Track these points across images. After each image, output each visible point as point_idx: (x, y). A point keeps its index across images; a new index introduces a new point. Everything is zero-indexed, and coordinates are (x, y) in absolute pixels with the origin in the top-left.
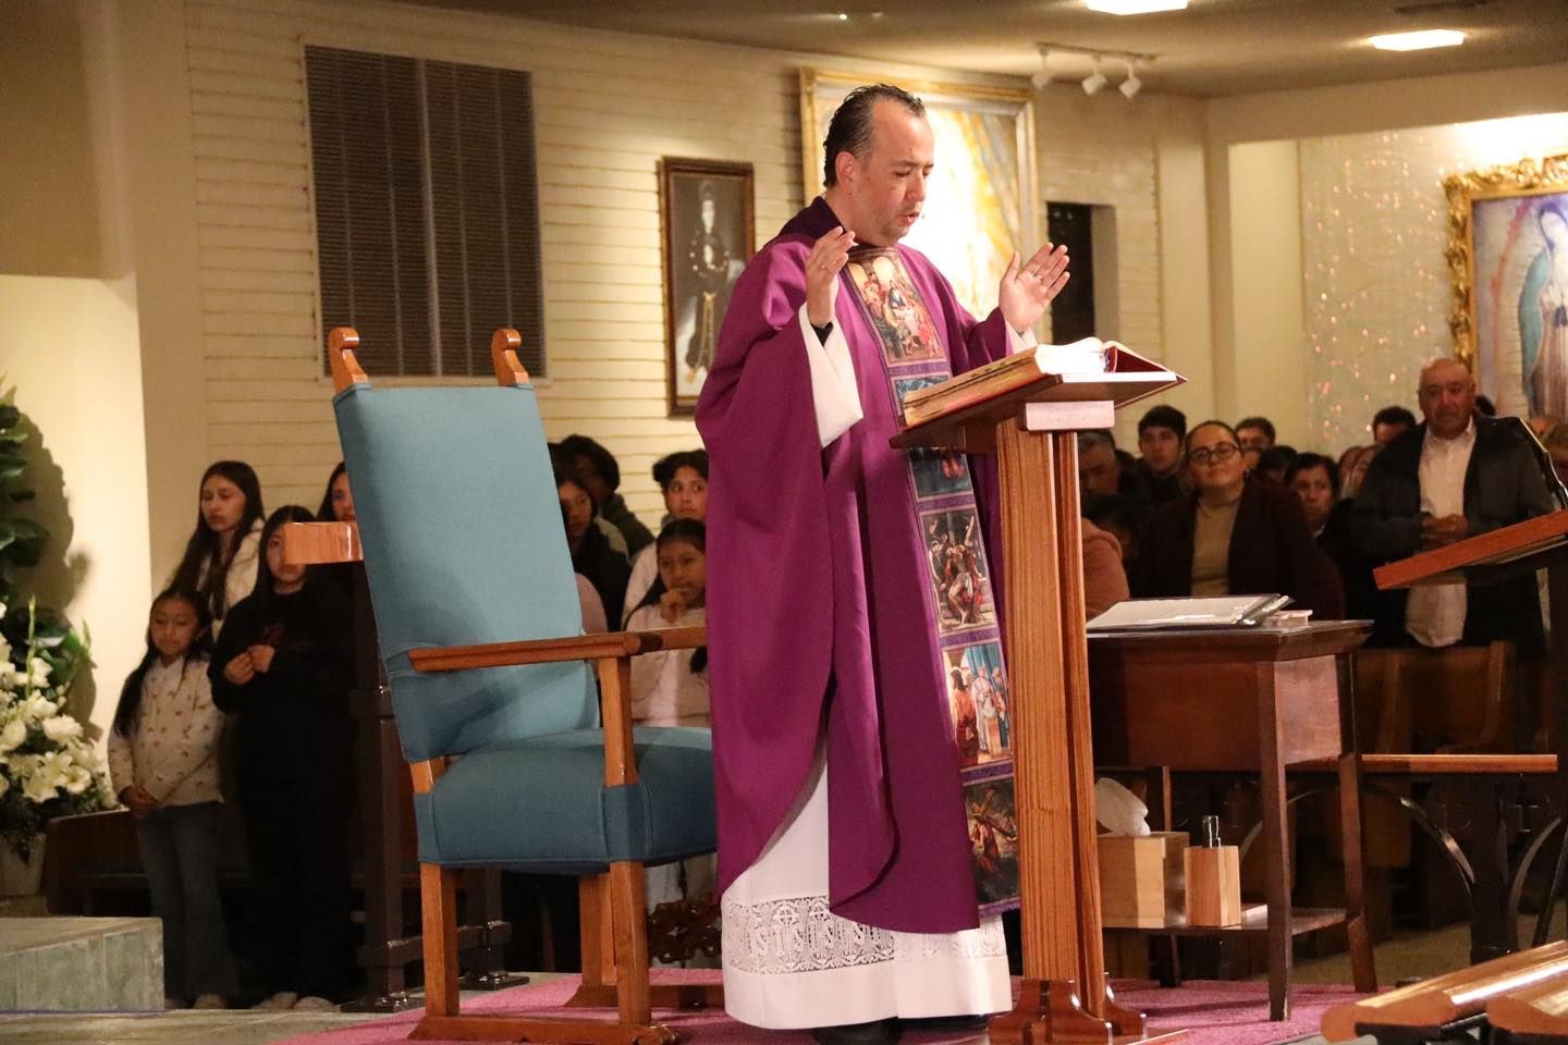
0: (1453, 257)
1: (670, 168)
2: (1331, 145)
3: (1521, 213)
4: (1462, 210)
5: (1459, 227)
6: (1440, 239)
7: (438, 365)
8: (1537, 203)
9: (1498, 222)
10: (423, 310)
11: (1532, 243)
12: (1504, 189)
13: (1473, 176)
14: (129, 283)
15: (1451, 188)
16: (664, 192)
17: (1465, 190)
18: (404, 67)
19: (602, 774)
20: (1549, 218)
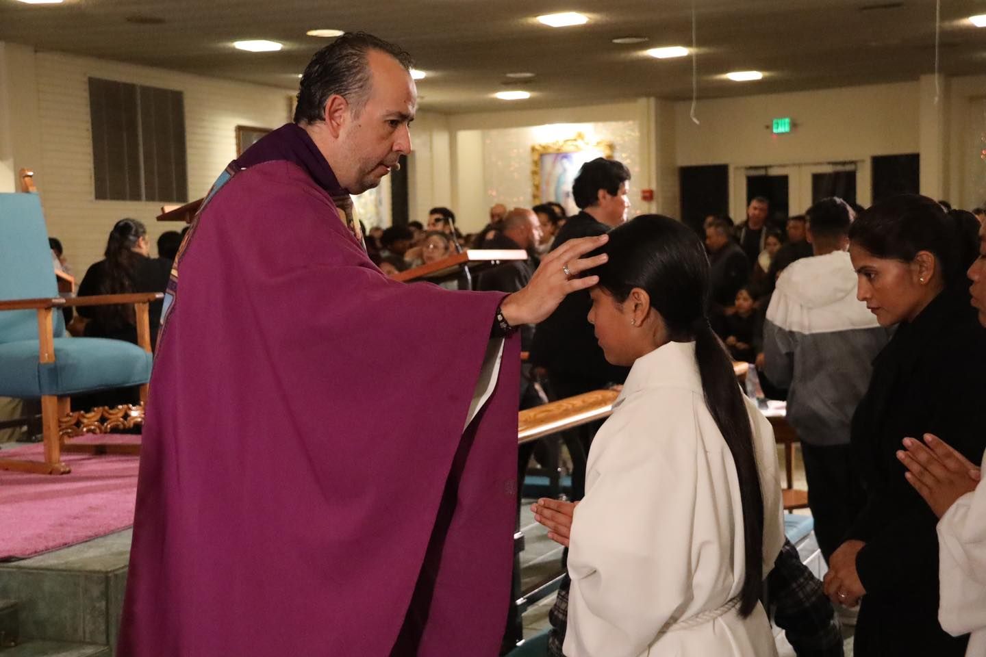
0: (534, 173)
1: (240, 129)
2: (494, 133)
3: (555, 159)
4: (536, 157)
5: (536, 163)
6: (528, 167)
7: (144, 197)
8: (561, 156)
9: (548, 161)
10: (137, 177)
11: (558, 170)
12: (550, 151)
13: (540, 145)
15: (533, 149)
16: (238, 137)
17: (537, 150)
18: (130, 88)
19: (38, 358)
20: (565, 161)
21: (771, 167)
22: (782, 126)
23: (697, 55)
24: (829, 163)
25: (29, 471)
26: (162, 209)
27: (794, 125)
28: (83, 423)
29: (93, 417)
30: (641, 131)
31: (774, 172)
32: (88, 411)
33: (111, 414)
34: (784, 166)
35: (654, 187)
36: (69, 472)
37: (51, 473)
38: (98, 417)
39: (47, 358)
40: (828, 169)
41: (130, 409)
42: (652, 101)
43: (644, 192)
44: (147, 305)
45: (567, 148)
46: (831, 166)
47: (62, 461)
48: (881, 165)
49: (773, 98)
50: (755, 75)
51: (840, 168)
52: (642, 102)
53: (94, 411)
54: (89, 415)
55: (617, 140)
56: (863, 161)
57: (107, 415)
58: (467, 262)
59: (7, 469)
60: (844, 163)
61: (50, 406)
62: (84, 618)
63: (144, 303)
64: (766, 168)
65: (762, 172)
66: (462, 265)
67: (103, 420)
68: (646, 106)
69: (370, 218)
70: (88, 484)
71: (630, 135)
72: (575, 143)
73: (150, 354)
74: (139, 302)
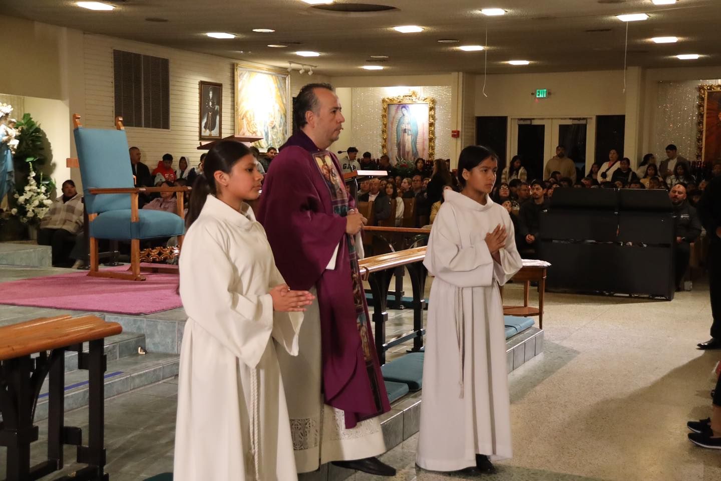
0: (384, 116)
1: (202, 83)
2: (359, 90)
3: (398, 108)
4: (386, 106)
5: (385, 110)
6: (380, 112)
9: (393, 109)
10: (140, 112)
11: (400, 114)
12: (395, 102)
13: (388, 98)
14: (67, 101)
15: (384, 101)
16: (200, 89)
17: (386, 102)
18: (138, 56)
19: (130, 219)
20: (404, 109)
21: (533, 119)
22: (542, 94)
23: (488, 51)
24: (570, 119)
25: (123, 279)
26: (200, 143)
27: (549, 93)
28: (151, 255)
29: (156, 252)
30: (452, 93)
31: (535, 123)
32: (153, 249)
33: (164, 251)
34: (542, 119)
35: (459, 129)
36: (145, 280)
37: (136, 280)
38: (158, 252)
39: (134, 220)
40: (569, 122)
41: (173, 249)
42: (461, 74)
43: (453, 132)
44: (183, 193)
45: (406, 101)
46: (571, 120)
47: (140, 275)
48: (602, 121)
49: (537, 75)
50: (526, 63)
51: (576, 122)
52: (455, 74)
53: (156, 249)
54: (154, 251)
55: (437, 98)
56: (591, 118)
57: (161, 251)
58: (357, 176)
59: (112, 277)
60: (579, 119)
61: (135, 245)
62: (178, 343)
63: (181, 192)
64: (531, 119)
65: (528, 122)
66: (353, 178)
67: (160, 254)
68: (456, 77)
69: (279, 142)
70: (155, 286)
71: (446, 94)
72: (411, 98)
73: (184, 220)
74: (179, 191)
